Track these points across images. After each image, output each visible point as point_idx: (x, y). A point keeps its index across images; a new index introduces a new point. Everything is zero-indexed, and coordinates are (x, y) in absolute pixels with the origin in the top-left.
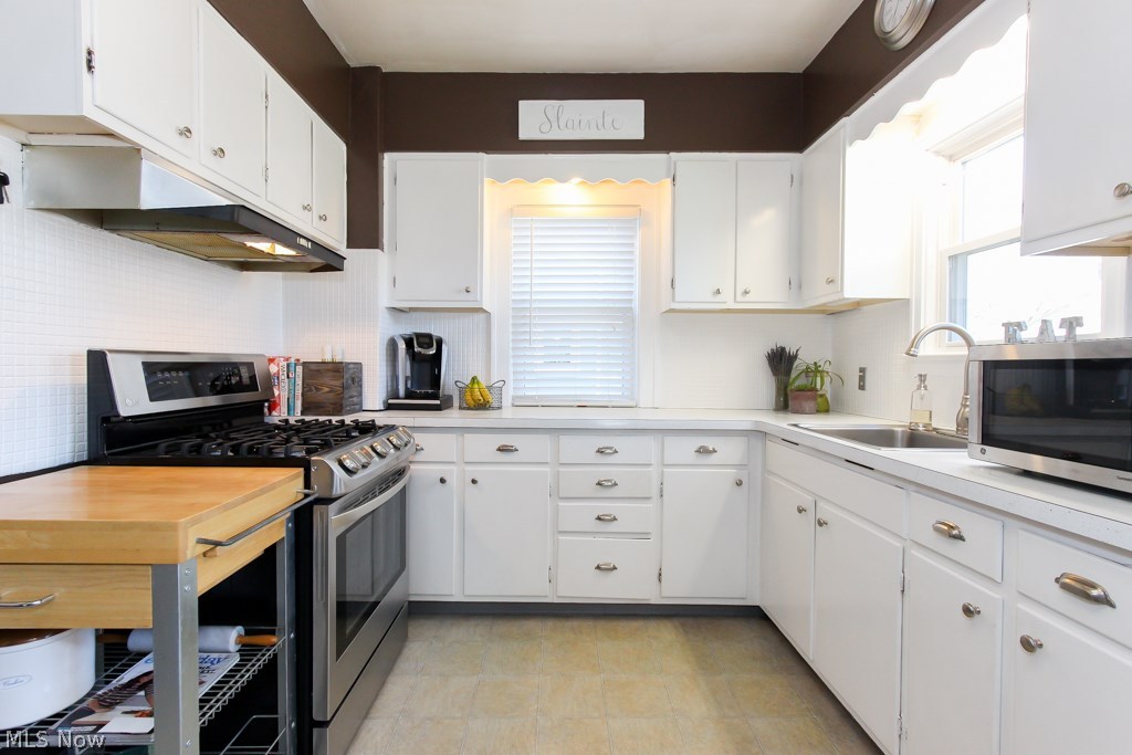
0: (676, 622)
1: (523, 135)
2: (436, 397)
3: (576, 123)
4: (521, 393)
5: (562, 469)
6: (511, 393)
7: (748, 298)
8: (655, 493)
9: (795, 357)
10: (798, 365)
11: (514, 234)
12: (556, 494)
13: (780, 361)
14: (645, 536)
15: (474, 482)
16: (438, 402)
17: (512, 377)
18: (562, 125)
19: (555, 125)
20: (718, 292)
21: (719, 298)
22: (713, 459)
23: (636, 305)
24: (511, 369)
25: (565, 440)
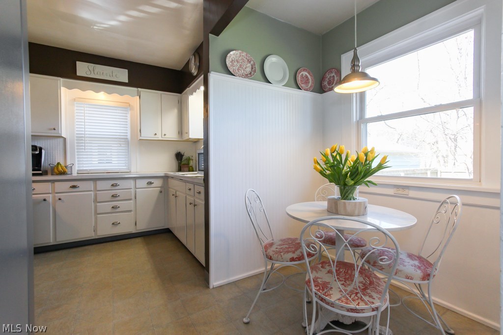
0: (142, 238)
1: (78, 74)
2: (40, 170)
3: (101, 73)
4: (81, 169)
5: (98, 192)
6: (77, 168)
7: (165, 137)
8: (133, 197)
9: (183, 155)
10: (184, 158)
11: (76, 108)
12: (96, 201)
13: (179, 156)
14: (130, 211)
15: (60, 199)
16: (41, 172)
17: (77, 162)
18: (96, 72)
19: (92, 72)
20: (156, 134)
21: (156, 136)
22: (152, 185)
23: (129, 137)
24: (76, 160)
25: (99, 183)
